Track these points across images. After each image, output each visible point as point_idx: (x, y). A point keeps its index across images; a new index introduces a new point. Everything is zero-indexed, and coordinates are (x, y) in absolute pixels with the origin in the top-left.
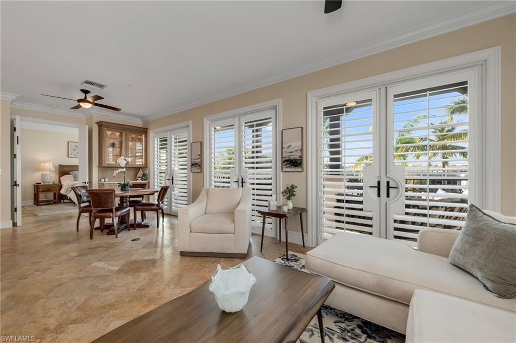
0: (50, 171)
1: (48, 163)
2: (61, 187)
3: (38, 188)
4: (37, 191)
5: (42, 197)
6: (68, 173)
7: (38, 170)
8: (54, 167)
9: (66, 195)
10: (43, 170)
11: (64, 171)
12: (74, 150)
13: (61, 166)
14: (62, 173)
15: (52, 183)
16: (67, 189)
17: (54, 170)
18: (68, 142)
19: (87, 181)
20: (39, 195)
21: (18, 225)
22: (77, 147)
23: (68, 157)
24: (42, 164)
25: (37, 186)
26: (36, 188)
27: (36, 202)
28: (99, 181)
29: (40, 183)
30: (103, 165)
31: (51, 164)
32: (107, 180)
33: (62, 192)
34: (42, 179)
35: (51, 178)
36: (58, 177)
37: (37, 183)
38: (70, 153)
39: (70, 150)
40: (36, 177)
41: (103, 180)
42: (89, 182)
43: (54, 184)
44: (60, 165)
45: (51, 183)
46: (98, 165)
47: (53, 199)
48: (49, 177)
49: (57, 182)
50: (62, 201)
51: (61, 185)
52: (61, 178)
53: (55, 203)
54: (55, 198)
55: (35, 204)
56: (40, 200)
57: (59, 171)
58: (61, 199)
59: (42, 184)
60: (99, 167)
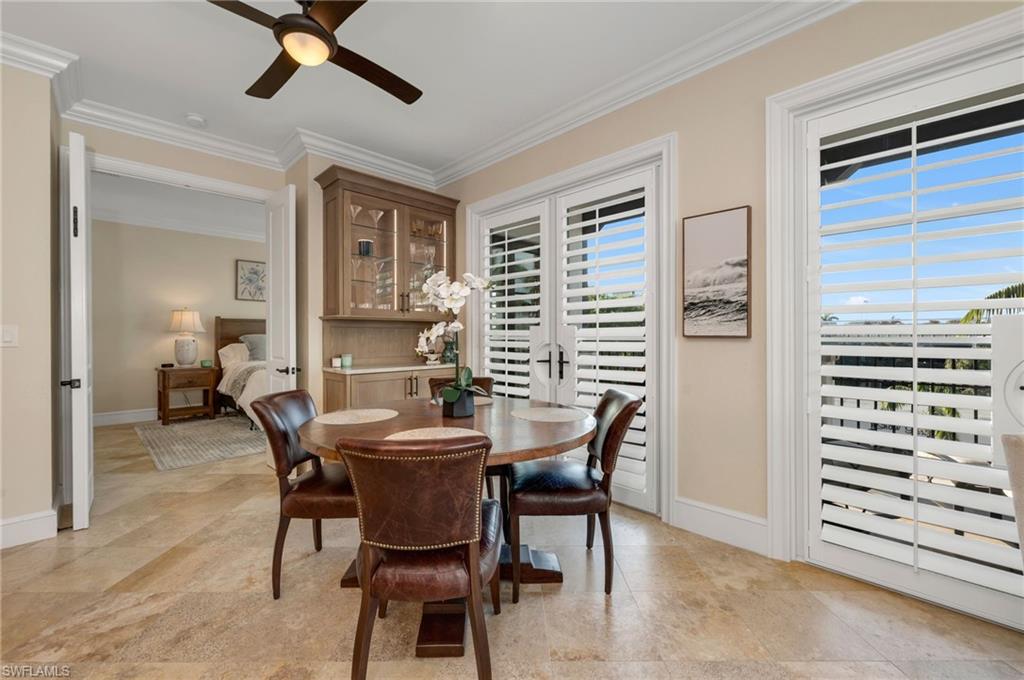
0: (196, 333)
1: (191, 313)
2: (219, 374)
3: (167, 377)
4: (164, 387)
5: (176, 400)
6: (236, 340)
7: (169, 330)
8: (205, 324)
9: (231, 398)
10: (178, 331)
11: (227, 332)
12: (250, 281)
13: (221, 322)
14: (221, 339)
15: (199, 366)
16: (235, 381)
17: (202, 330)
18: (237, 261)
19: (293, 364)
20: (168, 396)
21: (75, 529)
22: (256, 273)
23: (236, 298)
24: (177, 316)
25: (164, 372)
26: (161, 374)
27: (161, 415)
28: (324, 365)
29: (172, 365)
30: (341, 315)
31: (197, 315)
32: (348, 360)
33: (223, 388)
34: (176, 354)
35: (198, 350)
36: (212, 349)
37: (163, 366)
38: (241, 288)
39: (240, 281)
40: (164, 349)
41: (337, 362)
42: (299, 370)
43: (204, 368)
44: (218, 318)
45: (197, 365)
46: (321, 315)
47: (201, 404)
48: (192, 347)
49: (211, 363)
50: (223, 409)
51: (221, 370)
52: (220, 351)
53: (206, 416)
54: (206, 403)
55: (159, 418)
56: (171, 407)
57: (216, 333)
58: (218, 405)
59: (176, 366)
60: (324, 320)
